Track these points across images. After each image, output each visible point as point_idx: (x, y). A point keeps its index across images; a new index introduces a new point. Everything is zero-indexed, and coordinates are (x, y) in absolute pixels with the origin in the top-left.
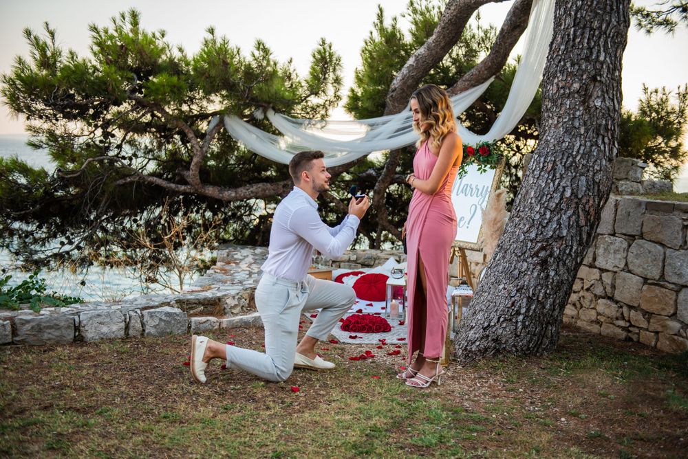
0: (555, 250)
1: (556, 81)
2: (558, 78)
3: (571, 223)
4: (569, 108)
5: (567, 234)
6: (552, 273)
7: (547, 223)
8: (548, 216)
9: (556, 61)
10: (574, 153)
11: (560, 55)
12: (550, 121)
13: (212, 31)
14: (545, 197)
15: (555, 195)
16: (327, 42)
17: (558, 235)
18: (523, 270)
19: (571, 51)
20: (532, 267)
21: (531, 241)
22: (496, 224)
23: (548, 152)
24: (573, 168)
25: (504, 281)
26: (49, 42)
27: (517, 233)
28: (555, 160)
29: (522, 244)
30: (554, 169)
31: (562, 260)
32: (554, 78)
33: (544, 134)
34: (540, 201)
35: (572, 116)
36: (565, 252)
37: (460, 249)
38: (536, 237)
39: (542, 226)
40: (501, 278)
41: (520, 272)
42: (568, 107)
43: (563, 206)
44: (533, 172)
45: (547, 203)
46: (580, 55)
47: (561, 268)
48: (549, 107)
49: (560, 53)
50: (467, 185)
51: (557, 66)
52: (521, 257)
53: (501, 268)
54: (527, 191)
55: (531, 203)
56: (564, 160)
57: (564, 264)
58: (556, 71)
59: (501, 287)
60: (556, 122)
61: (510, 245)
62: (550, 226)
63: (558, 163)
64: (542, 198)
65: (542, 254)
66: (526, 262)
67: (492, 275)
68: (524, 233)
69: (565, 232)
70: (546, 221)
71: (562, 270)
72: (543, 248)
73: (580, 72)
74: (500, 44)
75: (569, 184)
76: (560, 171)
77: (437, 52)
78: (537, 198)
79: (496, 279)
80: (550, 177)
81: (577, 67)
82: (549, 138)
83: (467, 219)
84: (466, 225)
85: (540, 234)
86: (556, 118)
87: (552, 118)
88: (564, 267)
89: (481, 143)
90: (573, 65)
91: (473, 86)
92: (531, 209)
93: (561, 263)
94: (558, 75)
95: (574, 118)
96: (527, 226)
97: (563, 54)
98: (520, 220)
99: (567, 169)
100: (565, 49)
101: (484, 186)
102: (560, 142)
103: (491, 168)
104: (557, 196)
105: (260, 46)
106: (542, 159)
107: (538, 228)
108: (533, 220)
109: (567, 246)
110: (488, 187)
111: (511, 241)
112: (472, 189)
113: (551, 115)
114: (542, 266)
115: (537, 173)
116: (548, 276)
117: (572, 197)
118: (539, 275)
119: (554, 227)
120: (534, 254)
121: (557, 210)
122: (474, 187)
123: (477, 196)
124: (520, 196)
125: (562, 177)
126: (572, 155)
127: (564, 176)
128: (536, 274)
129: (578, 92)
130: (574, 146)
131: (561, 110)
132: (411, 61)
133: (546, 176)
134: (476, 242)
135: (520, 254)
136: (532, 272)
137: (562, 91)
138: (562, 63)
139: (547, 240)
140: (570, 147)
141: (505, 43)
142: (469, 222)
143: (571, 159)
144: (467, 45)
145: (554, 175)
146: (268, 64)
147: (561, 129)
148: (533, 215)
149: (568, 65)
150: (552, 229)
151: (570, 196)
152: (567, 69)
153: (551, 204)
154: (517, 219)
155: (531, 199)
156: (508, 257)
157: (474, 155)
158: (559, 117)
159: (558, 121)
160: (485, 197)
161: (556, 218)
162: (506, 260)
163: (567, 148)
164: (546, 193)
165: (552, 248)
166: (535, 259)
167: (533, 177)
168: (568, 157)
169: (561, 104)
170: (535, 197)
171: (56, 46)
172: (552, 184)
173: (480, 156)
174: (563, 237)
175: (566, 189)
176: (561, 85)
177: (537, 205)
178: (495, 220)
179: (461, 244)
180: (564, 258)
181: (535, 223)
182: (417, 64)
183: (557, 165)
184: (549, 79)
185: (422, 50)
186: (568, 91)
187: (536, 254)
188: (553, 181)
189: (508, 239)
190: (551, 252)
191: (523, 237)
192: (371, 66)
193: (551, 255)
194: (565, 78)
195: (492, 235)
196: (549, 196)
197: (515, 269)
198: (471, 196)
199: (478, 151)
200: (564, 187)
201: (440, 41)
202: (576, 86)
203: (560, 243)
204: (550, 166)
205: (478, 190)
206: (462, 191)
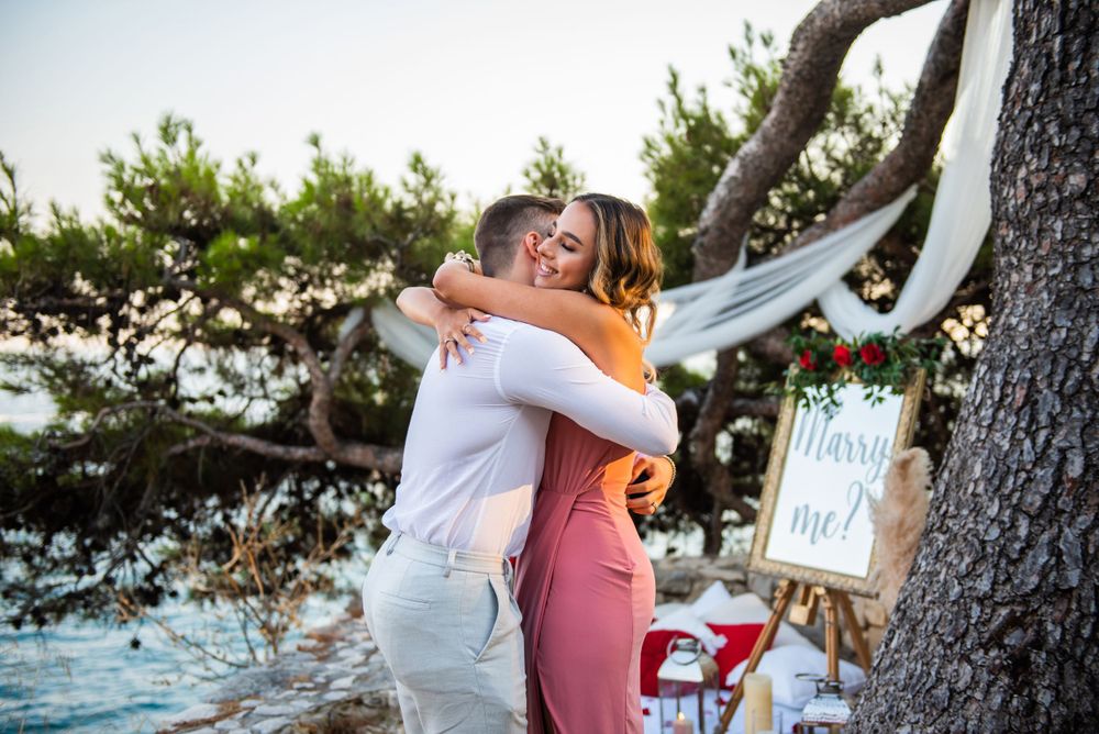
0: (1050, 627)
1: (1022, 173)
2: (1028, 164)
3: (1091, 550)
4: (1063, 241)
5: (1082, 581)
6: (1045, 698)
7: (1022, 551)
8: (1023, 531)
9: (1021, 123)
10: (1086, 357)
11: (1029, 108)
12: (1015, 277)
13: (315, 142)
14: (1011, 480)
15: (1039, 472)
16: (553, 144)
17: (1055, 585)
18: (961, 685)
19: (1057, 95)
20: (985, 677)
21: (980, 601)
22: (905, 535)
23: (1013, 358)
24: (1084, 397)
25: (912, 717)
26: (6, 188)
27: (942, 577)
28: (1033, 380)
29: (955, 608)
30: (1030, 401)
31: (1072, 657)
32: (1018, 166)
33: (1002, 310)
34: (998, 489)
35: (1071, 260)
36: (1078, 634)
37: (829, 591)
38: (993, 589)
39: (1007, 559)
40: (903, 705)
41: (952, 691)
42: (1059, 236)
43: (1065, 502)
44: (977, 410)
45: (1018, 494)
46: (1083, 100)
47: (1070, 681)
48: (1009, 240)
49: (1030, 101)
50: (840, 435)
51: (1024, 135)
52: (956, 648)
53: (903, 675)
54: (964, 461)
55: (974, 495)
56: (1058, 378)
57: (1080, 668)
58: (1022, 148)
60: (1029, 278)
61: (925, 610)
62: (1029, 560)
63: (1042, 386)
64: (1003, 480)
65: (1013, 639)
66: (970, 662)
67: (881, 692)
68: (961, 578)
69: (1074, 577)
70: (1017, 546)
71: (1073, 687)
72: (1013, 622)
73: (1087, 145)
74: (919, 117)
75: (1076, 440)
76: (1048, 409)
77: (782, 147)
78: (989, 481)
79: (891, 708)
80: (1023, 424)
81: (1075, 133)
82: (1014, 321)
83: (842, 518)
84: (841, 531)
85: (1004, 583)
86: (1028, 268)
87: (1019, 269)
88: (1078, 676)
89: (865, 336)
90: (1064, 128)
91: (870, 210)
92: (977, 510)
93: (1069, 668)
94: (1028, 157)
95: (1078, 265)
96: (967, 560)
97: (1036, 103)
98: (948, 542)
99: (1068, 400)
100: (1042, 91)
101: (877, 439)
102: (1043, 330)
103: (894, 392)
104: (1044, 474)
105: (417, 163)
106: (999, 377)
107: (996, 566)
108: (983, 542)
109: (1083, 616)
110: (886, 441)
111: (928, 598)
112: (851, 445)
113: (1015, 261)
114: (1014, 675)
115: (986, 413)
116: (1032, 706)
117: (1089, 478)
118: (1005, 703)
119: (1042, 560)
120: (990, 639)
121: (1048, 513)
122: (854, 440)
123: (863, 462)
124: (946, 475)
125: (1054, 424)
126: (1080, 363)
127: (1062, 419)
128: (997, 700)
129: (1083, 196)
130: (1082, 337)
131: (1039, 246)
132: (733, 168)
133: (1012, 420)
134: (863, 574)
135: (951, 639)
136: (987, 693)
137: (1040, 198)
138: (1036, 127)
139: (1025, 599)
140: (1074, 342)
141: (928, 112)
142: (847, 524)
143: (1076, 374)
144: (858, 128)
145: (1033, 419)
146: (436, 197)
147: (1045, 295)
148: (981, 528)
149: (1052, 129)
150: (1038, 568)
151: (1083, 475)
152: (1050, 140)
153: (1029, 499)
154: (942, 538)
155: (976, 482)
156: (920, 643)
157: (850, 364)
158: (1037, 266)
159: (1034, 276)
160: (880, 464)
161: (1045, 537)
162: (914, 652)
163: (1064, 345)
164: (1014, 467)
165: (1041, 623)
166: (993, 653)
167: (978, 424)
168: (1069, 369)
169: (1040, 231)
170: (983, 477)
172: (1027, 444)
173: (862, 367)
174: (1071, 589)
175: (1069, 455)
176: (1035, 182)
177: (991, 500)
178: (901, 524)
179: (832, 580)
180: (1079, 652)
181: (989, 550)
182: (744, 174)
183: (1040, 392)
184: (1003, 170)
185: (751, 146)
186: (1055, 196)
187: (997, 640)
188: (1032, 436)
189: (920, 593)
190: (1037, 633)
191: (957, 589)
192: (659, 187)
193: (1038, 643)
194: (1044, 163)
195: (896, 563)
196: (1023, 475)
197: (939, 680)
198: (849, 460)
199: (858, 354)
200: (1062, 451)
201: (787, 122)
202: (1077, 180)
203: (1063, 607)
204: (1020, 394)
205: (865, 447)
206: (829, 448)
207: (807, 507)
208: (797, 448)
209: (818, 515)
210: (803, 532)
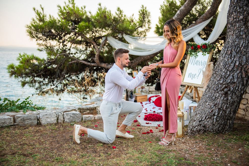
0: (231, 88)
1: (232, 15)
2: (234, 14)
3: (239, 76)
4: (238, 27)
5: (237, 81)
6: (230, 98)
7: (228, 77)
8: (228, 74)
9: (233, 7)
10: (240, 46)
11: (234, 4)
12: (230, 33)
13: (100, 5)
14: (227, 65)
15: (232, 64)
16: (144, 6)
17: (233, 82)
18: (217, 96)
19: (239, 2)
20: (221, 95)
21: (221, 84)
22: (208, 77)
23: (229, 46)
24: (240, 53)
25: (209, 101)
26: (42, 12)
27: (215, 81)
28: (232, 50)
29: (217, 85)
30: (231, 53)
31: (234, 92)
32: (232, 14)
33: (227, 38)
34: (225, 67)
35: (239, 30)
36: (236, 89)
37: (194, 87)
38: (223, 82)
39: (226, 78)
40: (207, 100)
41: (215, 97)
42: (238, 26)
43: (235, 69)
44: (222, 55)
45: (228, 68)
46: (243, 4)
47: (234, 96)
48: (229, 27)
49: (235, 3)
50: (198, 61)
51: (233, 9)
52: (216, 91)
53: (208, 96)
54: (220, 63)
55: (221, 68)
56: (236, 49)
57: (235, 94)
58: (233, 11)
59: (207, 104)
60: (232, 33)
61: (212, 86)
62: (229, 78)
63: (233, 51)
64: (226, 66)
65: (225, 90)
66: (218, 93)
67: (204, 98)
68: (218, 81)
69: (236, 80)
70: (227, 76)
71: (234, 97)
72: (226, 87)
73: (243, 11)
74: (214, 3)
75: (238, 59)
76: (234, 54)
77: (188, 8)
78: (224, 66)
79: (206, 100)
80: (230, 57)
81: (242, 9)
82: (229, 40)
83: (197, 75)
84: (197, 77)
85: (225, 81)
86: (232, 32)
87: (231, 32)
88: (235, 95)
89: (203, 44)
90: (240, 8)
91: (204, 21)
92: (221, 70)
93: (234, 94)
94: (234, 13)
95: (240, 31)
96: (219, 78)
97: (236, 4)
98: (216, 76)
99: (237, 53)
100: (237, 2)
101: (204, 61)
102: (234, 42)
103: (208, 53)
104: (232, 65)
105: (119, 9)
106: (226, 49)
107: (224, 79)
108: (222, 75)
109: (237, 86)
110: (206, 62)
111: (212, 84)
112: (200, 62)
113: (230, 30)
114: (225, 95)
115: (224, 55)
116: (228, 99)
117: (239, 65)
118: (223, 99)
119: (231, 78)
120: (222, 90)
121: (232, 70)
123: (202, 65)
124: (216, 65)
125: (234, 57)
126: (239, 47)
127: (236, 56)
128: (222, 98)
129: (242, 20)
130: (240, 43)
131: (234, 28)
132: (178, 12)
133: (228, 56)
134: (201, 84)
135: (216, 90)
136: (221, 97)
137: (235, 20)
138: (235, 8)
139: (228, 84)
140: (239, 44)
141: (216, 2)
142: (198, 76)
143: (239, 49)
144: (203, 5)
145: (231, 56)
146: (122, 16)
147: (235, 36)
148: (222, 73)
149: (238, 8)
150: (230, 79)
151: (238, 65)
152: (237, 10)
153: (230, 68)
154: (215, 75)
155: (221, 66)
156: (211, 91)
157: (200, 48)
158: (234, 31)
159: (233, 33)
160: (205, 66)
161: (232, 74)
162: (210, 92)
163: (237, 44)
164: (228, 64)
165: (230, 87)
166: (222, 92)
167: (222, 57)
168: (238, 48)
169: (235, 25)
170: (223, 65)
171: (44, 13)
172: (230, 60)
173: (202, 49)
174: (235, 82)
175: (236, 62)
176: (234, 17)
177: (224, 69)
178: (208, 75)
179: (195, 85)
180: (235, 92)
181: (223, 76)
182: (180, 13)
183: (233, 52)
184: (229, 15)
185: (182, 8)
186: (237, 20)
187: (223, 90)
188: (231, 58)
189: (211, 83)
190: (229, 89)
191: (217, 82)
192: (163, 15)
193: (229, 90)
194: (236, 14)
195: (207, 81)
196: (229, 65)
197: (213, 96)
198: (199, 65)
199: (202, 47)
200: (235, 61)
201: (190, 3)
202: (241, 17)
203: (234, 85)
204: (229, 52)
205: (202, 63)
206: (196, 63)
207: (191, 73)
208: (190, 63)
209: (193, 74)
210: (190, 77)
